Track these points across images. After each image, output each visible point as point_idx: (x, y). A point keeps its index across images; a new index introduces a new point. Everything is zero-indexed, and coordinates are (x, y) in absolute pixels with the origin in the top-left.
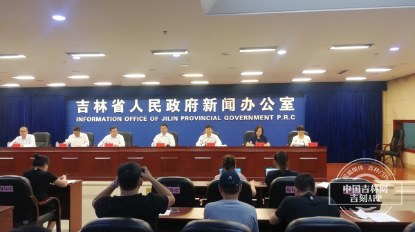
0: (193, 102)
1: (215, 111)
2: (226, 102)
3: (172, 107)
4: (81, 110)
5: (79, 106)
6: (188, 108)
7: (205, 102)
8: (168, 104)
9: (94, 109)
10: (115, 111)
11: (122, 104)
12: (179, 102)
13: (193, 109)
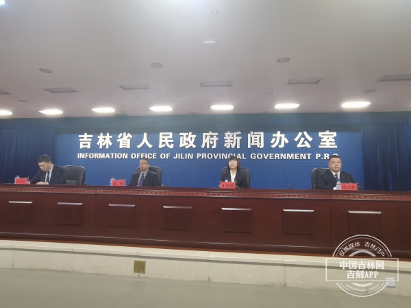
0: (212, 136)
1: (238, 147)
2: (253, 136)
3: (186, 142)
4: (84, 145)
5: (81, 140)
6: (206, 144)
7: (227, 136)
8: (181, 138)
9: (98, 144)
10: (121, 147)
11: (129, 138)
12: (195, 136)
13: (213, 145)
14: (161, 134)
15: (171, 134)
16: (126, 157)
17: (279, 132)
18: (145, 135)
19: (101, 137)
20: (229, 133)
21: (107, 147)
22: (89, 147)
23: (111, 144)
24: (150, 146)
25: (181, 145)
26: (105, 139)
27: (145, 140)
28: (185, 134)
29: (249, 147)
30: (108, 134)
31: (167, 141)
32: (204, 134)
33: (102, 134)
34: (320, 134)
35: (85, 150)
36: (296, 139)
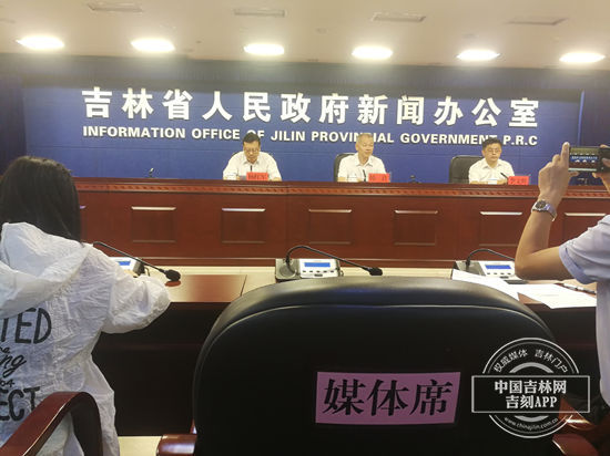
0: (338, 102)
1: (382, 122)
2: (406, 105)
3: (293, 111)
4: (94, 110)
5: (87, 100)
6: (327, 115)
7: (363, 103)
8: (284, 103)
9: (124, 109)
10: (171, 116)
11: (186, 100)
12: (309, 100)
13: (339, 117)
14: (247, 95)
15: (265, 95)
16: (183, 136)
17: (448, 99)
18: (217, 95)
19: (129, 96)
20: (366, 97)
21: (144, 116)
22: (105, 114)
23: (151, 110)
24: (228, 116)
25: (283, 117)
26: (138, 100)
27: (217, 105)
28: (290, 97)
29: (399, 122)
30: (143, 91)
31: (258, 108)
32: (325, 98)
33: (130, 91)
34: (514, 103)
35: (97, 121)
36: (475, 112)
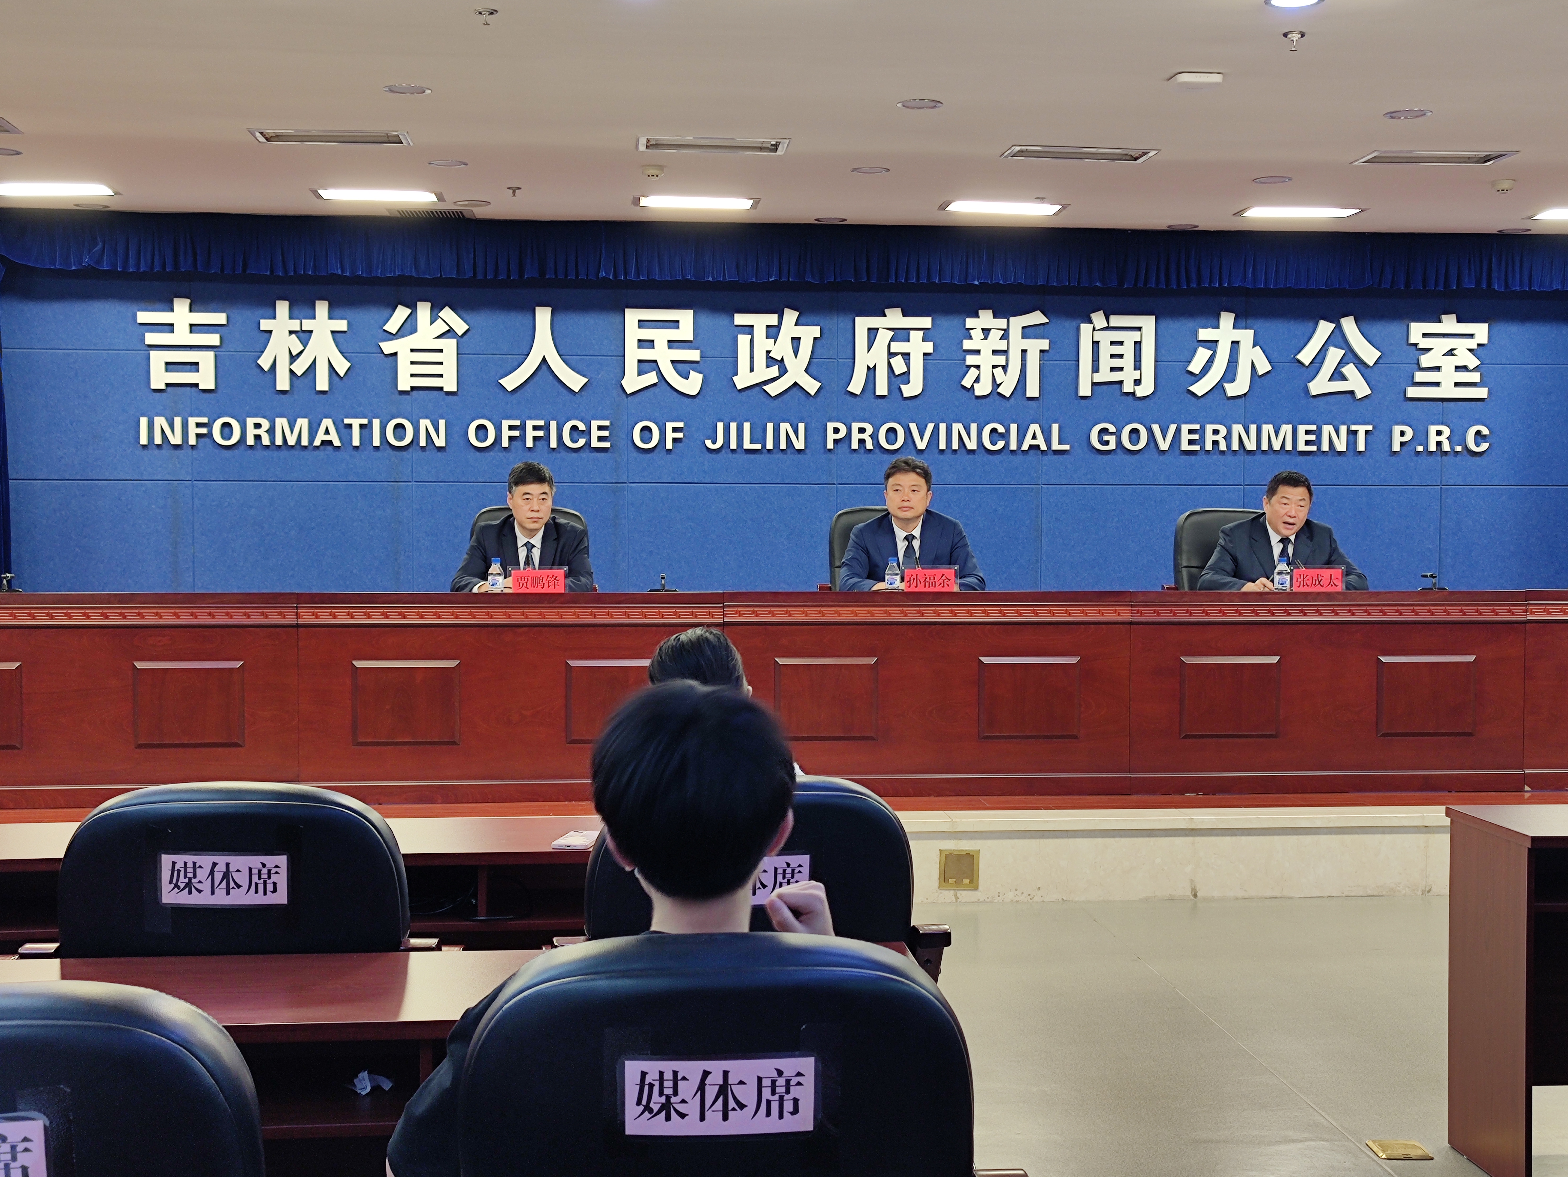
0: (901, 334)
1: (1032, 390)
2: (1103, 338)
3: (770, 361)
4: (173, 367)
5: (151, 338)
6: (871, 371)
8: (743, 340)
9: (265, 362)
11: (449, 333)
12: (816, 331)
13: (905, 377)
15: (686, 317)
16: (440, 441)
17: (1227, 319)
18: (543, 316)
19: (280, 323)
20: (986, 318)
21: (322, 383)
22: (206, 379)
23: (342, 366)
24: (575, 381)
25: (743, 380)
26: (304, 336)
27: (544, 348)
29: (1085, 390)
30: (322, 308)
31: (663, 356)
32: (863, 324)
33: (282, 308)
34: (1417, 330)
35: (182, 401)
36: (1306, 356)
